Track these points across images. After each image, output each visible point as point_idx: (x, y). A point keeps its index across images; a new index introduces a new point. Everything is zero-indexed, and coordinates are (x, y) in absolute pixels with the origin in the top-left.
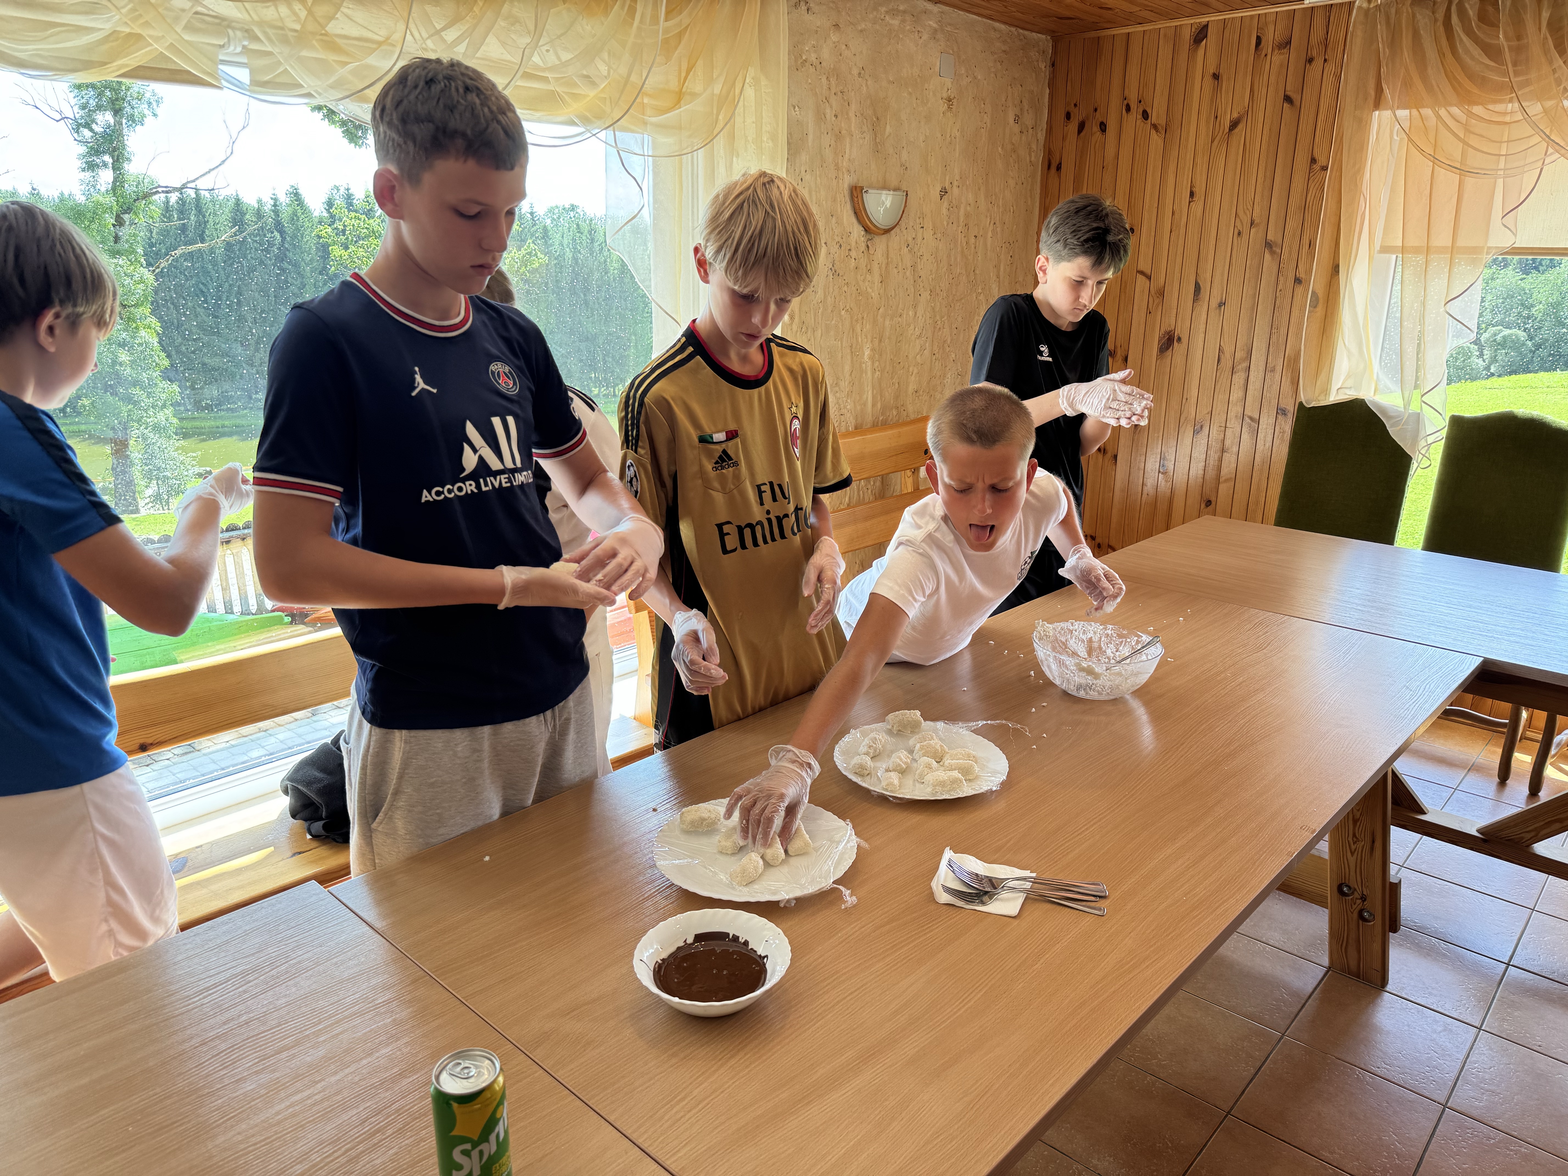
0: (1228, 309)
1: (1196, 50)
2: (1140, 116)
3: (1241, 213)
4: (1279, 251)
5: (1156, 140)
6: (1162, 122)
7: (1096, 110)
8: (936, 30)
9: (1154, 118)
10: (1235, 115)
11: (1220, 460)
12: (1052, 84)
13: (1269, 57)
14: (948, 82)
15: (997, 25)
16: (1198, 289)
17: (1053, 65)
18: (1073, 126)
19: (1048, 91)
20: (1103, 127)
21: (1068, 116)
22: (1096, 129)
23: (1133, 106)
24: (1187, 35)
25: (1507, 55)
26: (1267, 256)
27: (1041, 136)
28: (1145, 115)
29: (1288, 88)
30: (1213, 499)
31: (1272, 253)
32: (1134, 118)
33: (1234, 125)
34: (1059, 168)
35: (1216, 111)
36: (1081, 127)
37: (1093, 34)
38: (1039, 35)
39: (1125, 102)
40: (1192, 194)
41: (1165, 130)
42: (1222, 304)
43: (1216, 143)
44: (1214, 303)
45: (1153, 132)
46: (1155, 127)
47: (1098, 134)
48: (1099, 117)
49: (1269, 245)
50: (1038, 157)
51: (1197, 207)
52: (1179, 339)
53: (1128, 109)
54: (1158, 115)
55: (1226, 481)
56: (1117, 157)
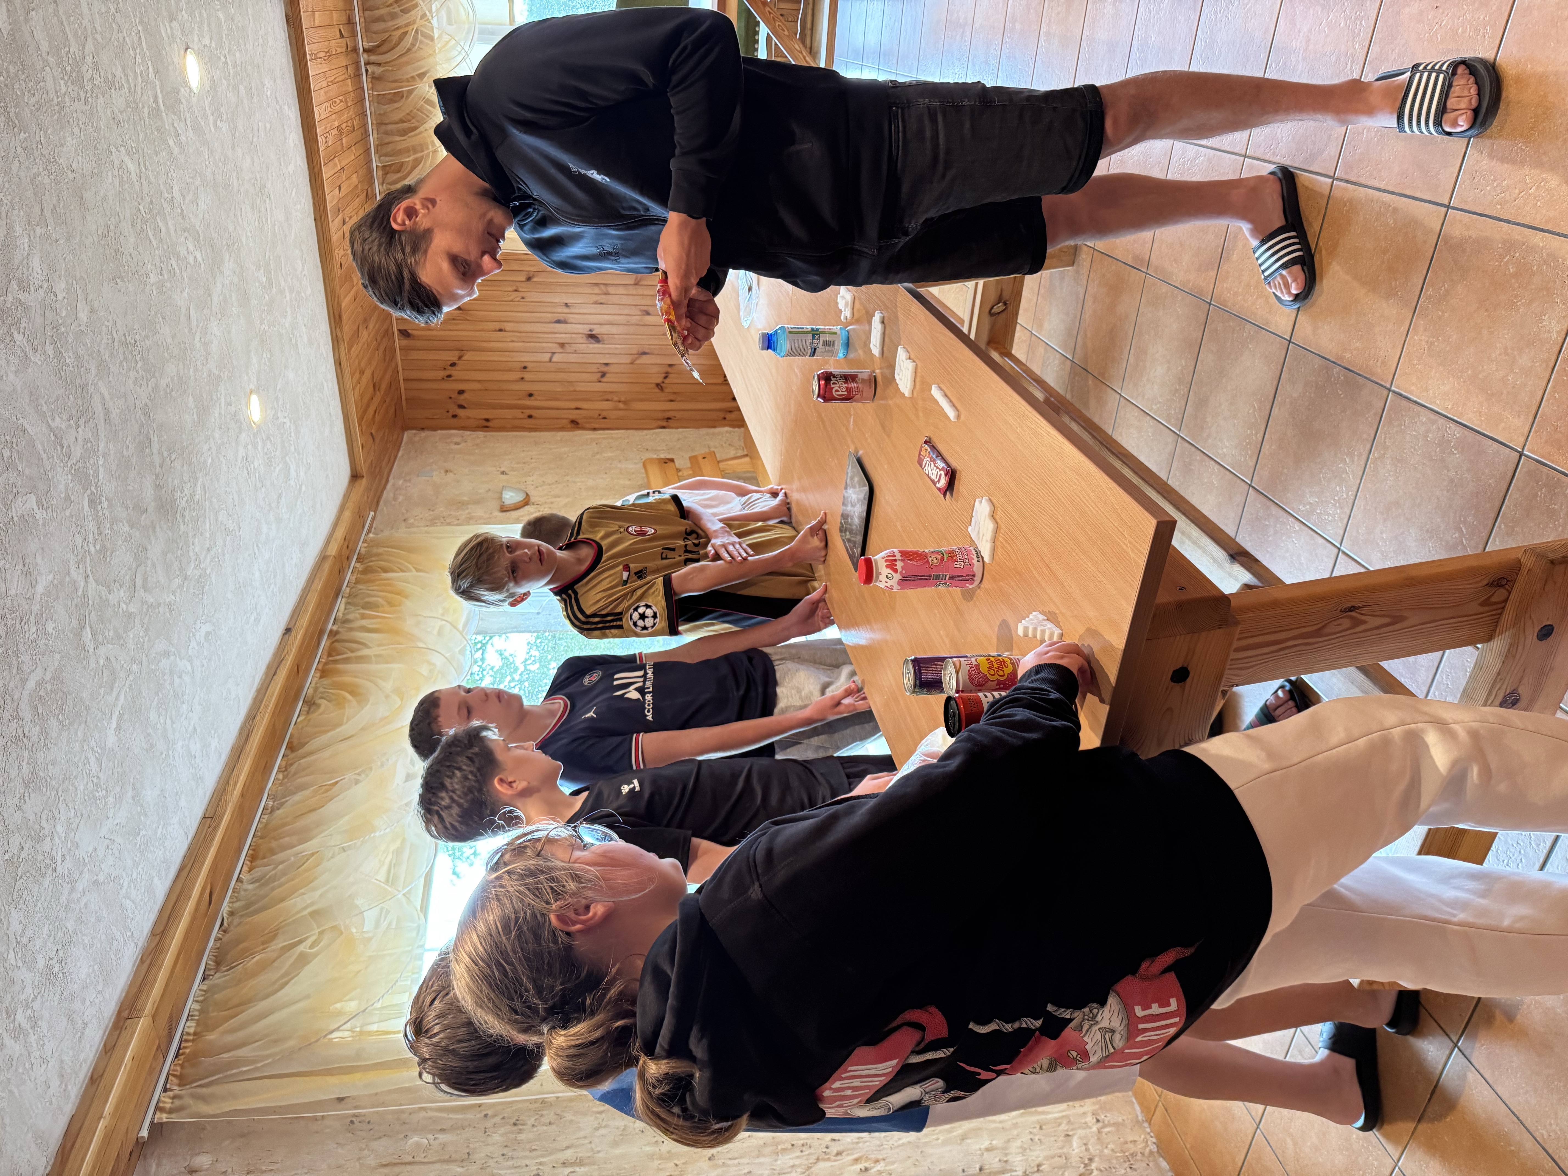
0: (569, 301)
1: (414, 336)
2: (454, 368)
3: (510, 299)
4: (532, 273)
5: (468, 356)
6: (457, 353)
7: (450, 398)
8: (405, 480)
9: (455, 359)
12: (434, 429)
14: (435, 473)
15: (400, 454)
16: (558, 321)
17: (423, 429)
18: (461, 413)
19: (439, 431)
20: (461, 392)
21: (455, 416)
22: (462, 397)
23: (447, 373)
24: (405, 342)
25: (419, 155)
26: (535, 279)
27: (467, 433)
28: (453, 365)
31: (533, 276)
32: (455, 373)
34: (487, 420)
36: (461, 407)
37: (404, 403)
38: (404, 437)
39: (445, 378)
40: (500, 330)
41: (462, 351)
42: (567, 305)
44: (566, 310)
45: (463, 358)
46: (460, 358)
47: (465, 395)
48: (455, 395)
49: (529, 279)
50: (481, 434)
51: (508, 326)
52: (591, 330)
53: (449, 376)
54: (452, 357)
56: (479, 381)
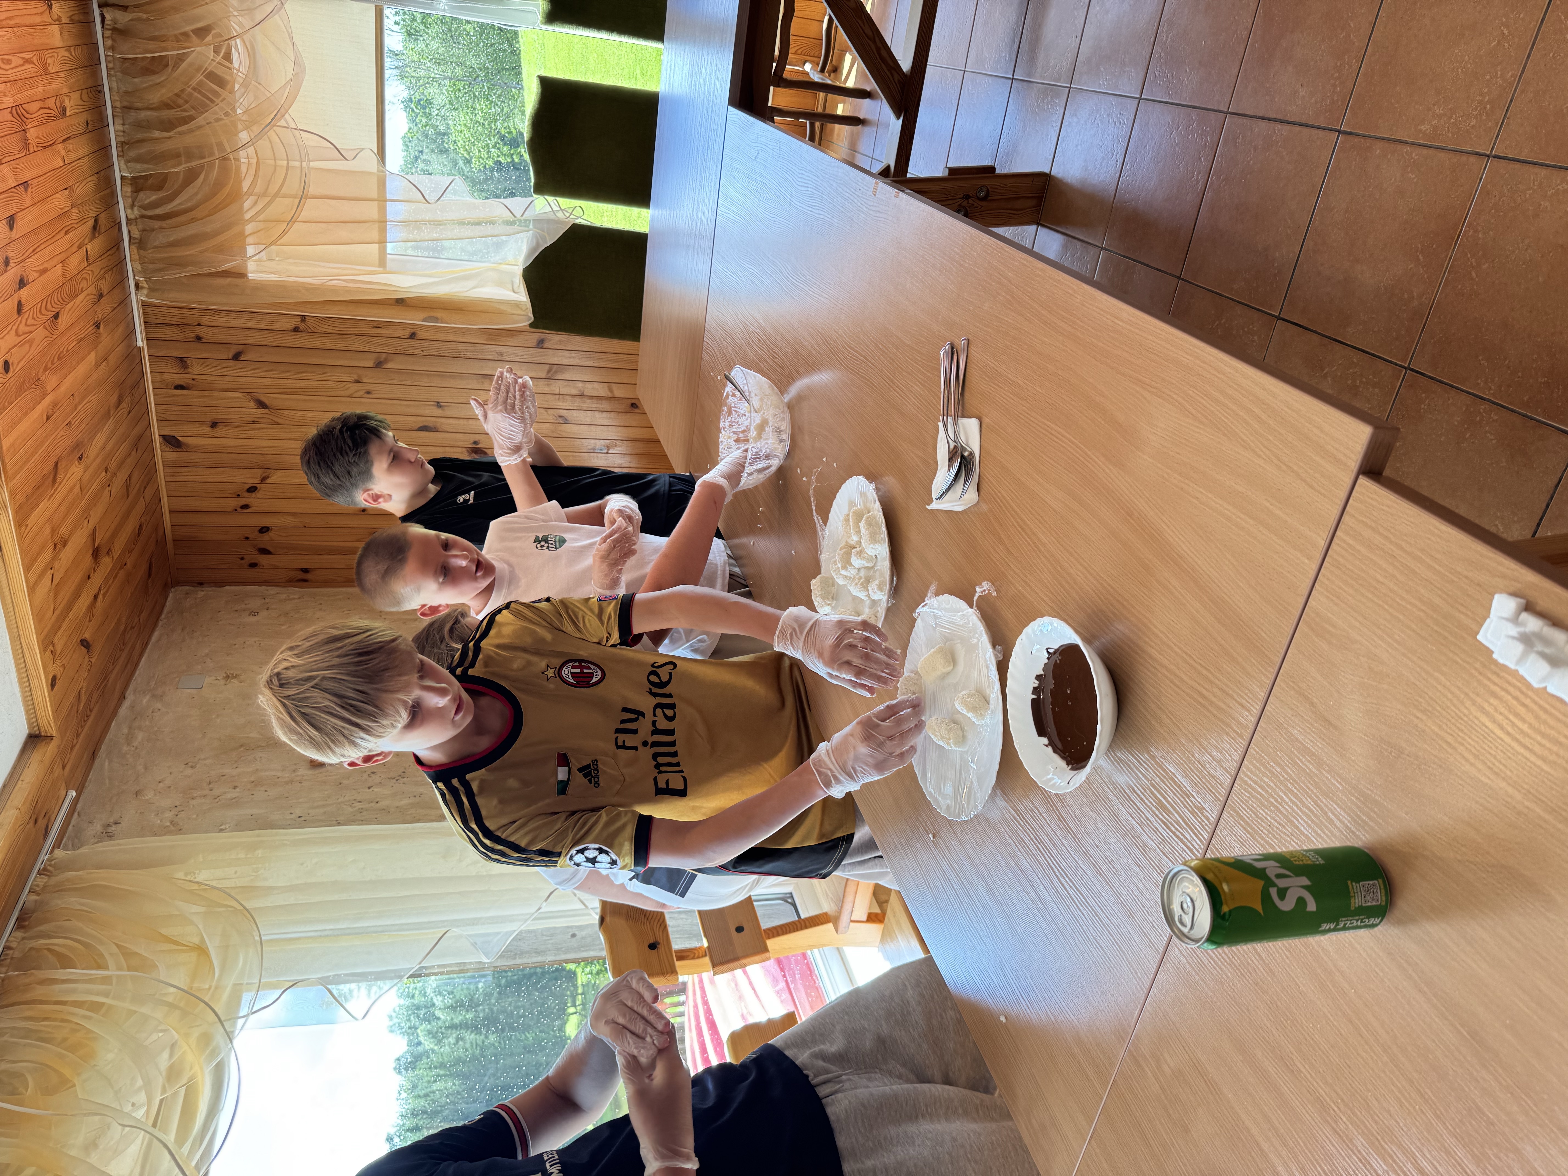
0: (443, 399)
1: (187, 445)
2: (253, 495)
3: (348, 393)
4: (384, 355)
5: (276, 477)
6: (259, 473)
7: (247, 538)
8: (154, 696)
9: (255, 481)
10: (252, 404)
11: (591, 397)
12: (221, 584)
13: (194, 377)
14: (208, 680)
15: (154, 638)
16: (424, 429)
17: (201, 584)
18: (264, 560)
19: (227, 588)
20: (264, 530)
21: (253, 565)
22: (266, 537)
23: (243, 502)
24: (173, 455)
25: (194, 164)
26: (390, 365)
27: (273, 590)
28: (252, 489)
29: (226, 357)
30: (630, 402)
31: (386, 361)
32: (255, 501)
33: (261, 404)
34: (306, 571)
35: (249, 422)
36: (264, 551)
37: (170, 545)
38: (169, 599)
39: (239, 510)
41: (266, 470)
42: (439, 405)
43: (279, 421)
44: (438, 412)
45: (269, 481)
46: (263, 480)
47: (271, 534)
48: (254, 535)
49: (379, 365)
50: (295, 592)
52: (475, 443)
53: (245, 506)
54: (251, 478)
55: (611, 390)
56: (294, 514)
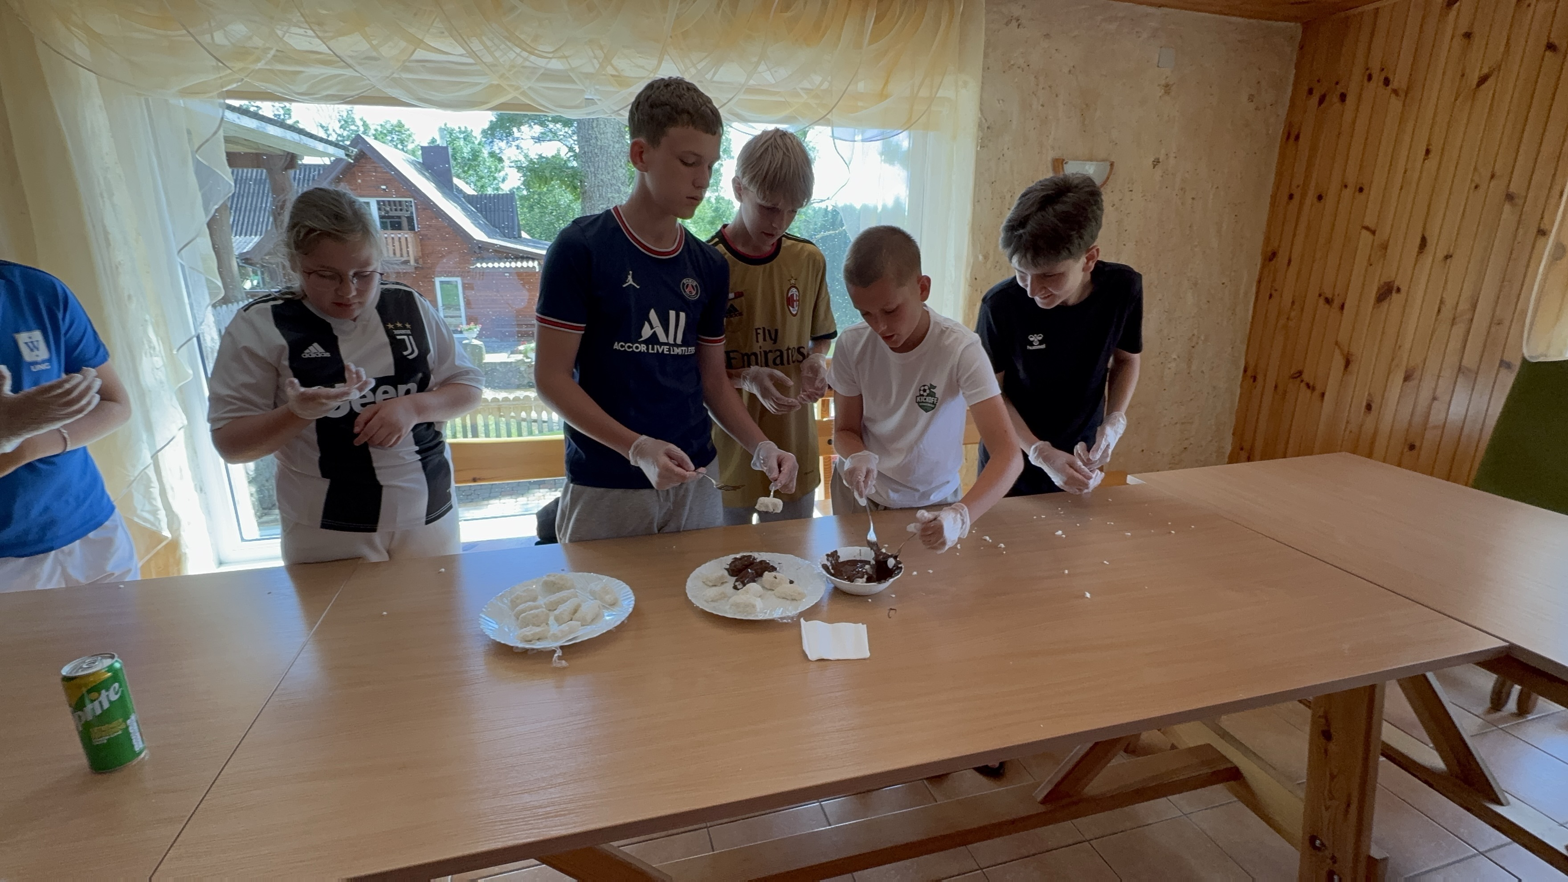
0: (1456, 262)
1: (1448, 13)
2: (1381, 83)
3: (1480, 167)
4: (1521, 202)
5: (1396, 104)
6: (1403, 86)
7: (1337, 83)
8: (1157, 30)
9: (1394, 84)
10: (1485, 71)
11: (1430, 407)
12: (1299, 65)
14: (1167, 71)
15: (1234, 19)
16: (1424, 242)
17: (1302, 48)
18: (1314, 100)
19: (1295, 72)
20: (1343, 97)
21: (1310, 91)
22: (1336, 99)
23: (1376, 74)
26: (1507, 208)
27: (1283, 112)
28: (1387, 82)
29: (1552, 36)
30: (1417, 444)
31: (1513, 205)
32: (1375, 86)
33: (1483, 80)
34: (1297, 138)
35: (1464, 68)
36: (1322, 100)
37: (1342, 14)
38: (1287, 23)
39: (1368, 72)
40: (1428, 152)
41: (1405, 94)
42: (1448, 257)
43: (1460, 99)
44: (1440, 255)
45: (1393, 96)
46: (1395, 92)
47: (1337, 105)
48: (1340, 89)
49: (1510, 197)
50: (1281, 130)
51: (1432, 163)
52: (1398, 290)
53: (1370, 77)
54: (1399, 80)
55: (1435, 427)
56: (1354, 122)
